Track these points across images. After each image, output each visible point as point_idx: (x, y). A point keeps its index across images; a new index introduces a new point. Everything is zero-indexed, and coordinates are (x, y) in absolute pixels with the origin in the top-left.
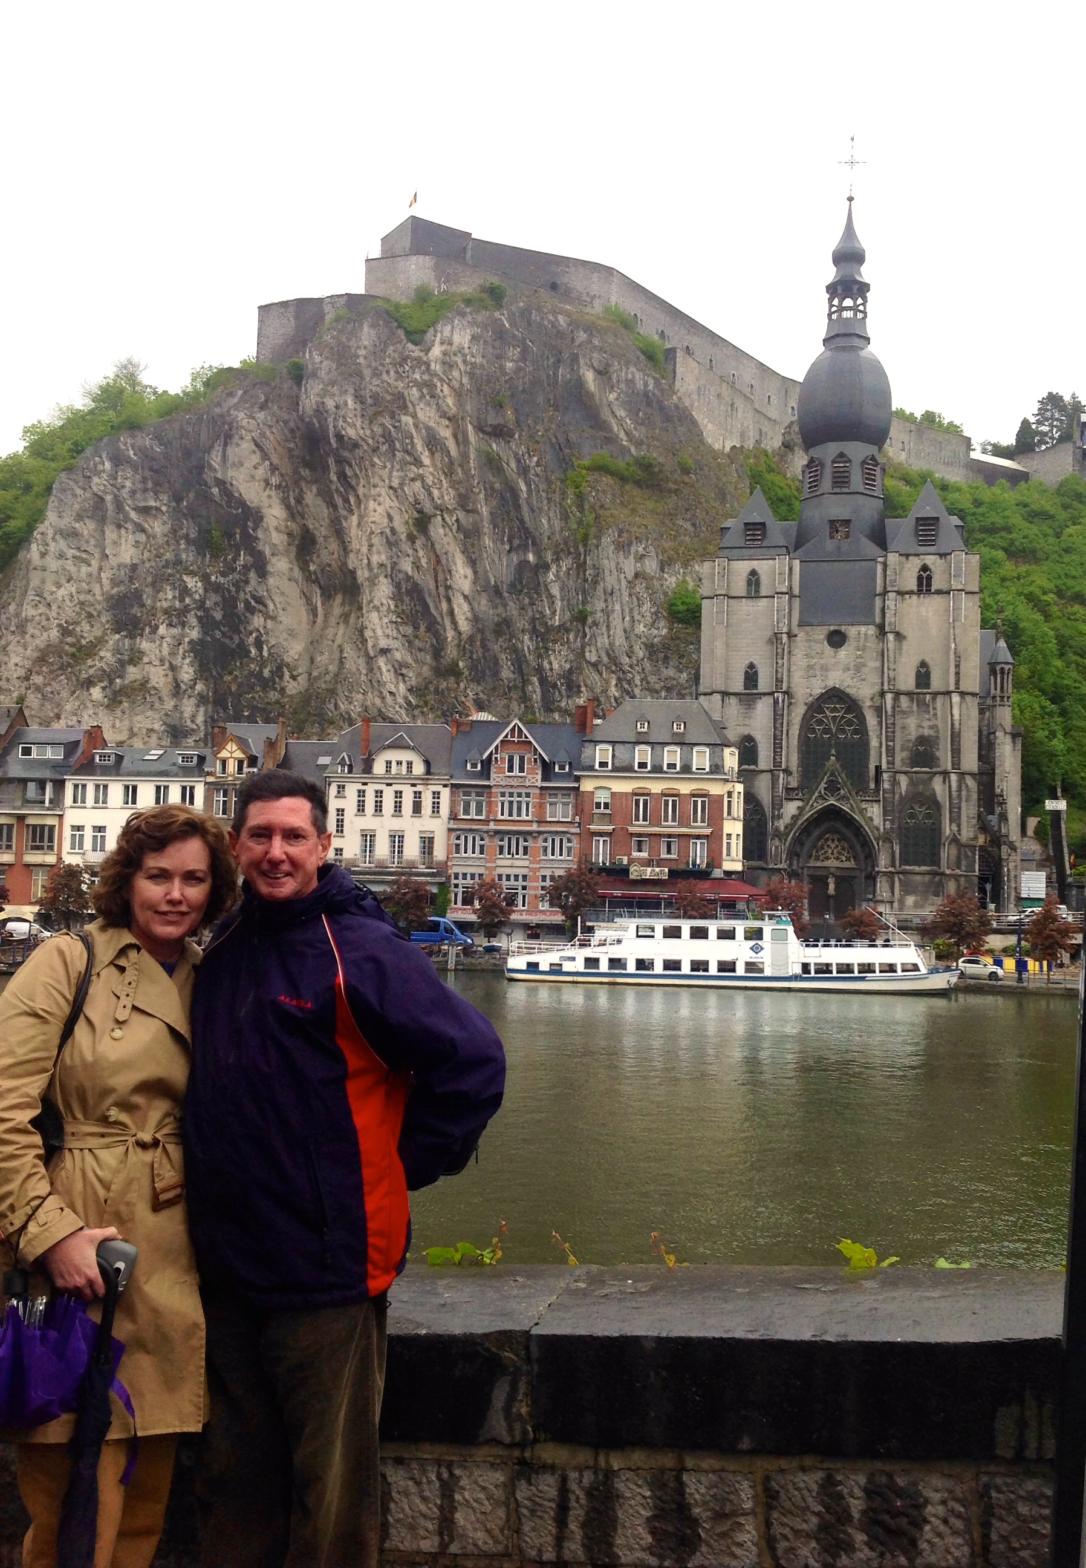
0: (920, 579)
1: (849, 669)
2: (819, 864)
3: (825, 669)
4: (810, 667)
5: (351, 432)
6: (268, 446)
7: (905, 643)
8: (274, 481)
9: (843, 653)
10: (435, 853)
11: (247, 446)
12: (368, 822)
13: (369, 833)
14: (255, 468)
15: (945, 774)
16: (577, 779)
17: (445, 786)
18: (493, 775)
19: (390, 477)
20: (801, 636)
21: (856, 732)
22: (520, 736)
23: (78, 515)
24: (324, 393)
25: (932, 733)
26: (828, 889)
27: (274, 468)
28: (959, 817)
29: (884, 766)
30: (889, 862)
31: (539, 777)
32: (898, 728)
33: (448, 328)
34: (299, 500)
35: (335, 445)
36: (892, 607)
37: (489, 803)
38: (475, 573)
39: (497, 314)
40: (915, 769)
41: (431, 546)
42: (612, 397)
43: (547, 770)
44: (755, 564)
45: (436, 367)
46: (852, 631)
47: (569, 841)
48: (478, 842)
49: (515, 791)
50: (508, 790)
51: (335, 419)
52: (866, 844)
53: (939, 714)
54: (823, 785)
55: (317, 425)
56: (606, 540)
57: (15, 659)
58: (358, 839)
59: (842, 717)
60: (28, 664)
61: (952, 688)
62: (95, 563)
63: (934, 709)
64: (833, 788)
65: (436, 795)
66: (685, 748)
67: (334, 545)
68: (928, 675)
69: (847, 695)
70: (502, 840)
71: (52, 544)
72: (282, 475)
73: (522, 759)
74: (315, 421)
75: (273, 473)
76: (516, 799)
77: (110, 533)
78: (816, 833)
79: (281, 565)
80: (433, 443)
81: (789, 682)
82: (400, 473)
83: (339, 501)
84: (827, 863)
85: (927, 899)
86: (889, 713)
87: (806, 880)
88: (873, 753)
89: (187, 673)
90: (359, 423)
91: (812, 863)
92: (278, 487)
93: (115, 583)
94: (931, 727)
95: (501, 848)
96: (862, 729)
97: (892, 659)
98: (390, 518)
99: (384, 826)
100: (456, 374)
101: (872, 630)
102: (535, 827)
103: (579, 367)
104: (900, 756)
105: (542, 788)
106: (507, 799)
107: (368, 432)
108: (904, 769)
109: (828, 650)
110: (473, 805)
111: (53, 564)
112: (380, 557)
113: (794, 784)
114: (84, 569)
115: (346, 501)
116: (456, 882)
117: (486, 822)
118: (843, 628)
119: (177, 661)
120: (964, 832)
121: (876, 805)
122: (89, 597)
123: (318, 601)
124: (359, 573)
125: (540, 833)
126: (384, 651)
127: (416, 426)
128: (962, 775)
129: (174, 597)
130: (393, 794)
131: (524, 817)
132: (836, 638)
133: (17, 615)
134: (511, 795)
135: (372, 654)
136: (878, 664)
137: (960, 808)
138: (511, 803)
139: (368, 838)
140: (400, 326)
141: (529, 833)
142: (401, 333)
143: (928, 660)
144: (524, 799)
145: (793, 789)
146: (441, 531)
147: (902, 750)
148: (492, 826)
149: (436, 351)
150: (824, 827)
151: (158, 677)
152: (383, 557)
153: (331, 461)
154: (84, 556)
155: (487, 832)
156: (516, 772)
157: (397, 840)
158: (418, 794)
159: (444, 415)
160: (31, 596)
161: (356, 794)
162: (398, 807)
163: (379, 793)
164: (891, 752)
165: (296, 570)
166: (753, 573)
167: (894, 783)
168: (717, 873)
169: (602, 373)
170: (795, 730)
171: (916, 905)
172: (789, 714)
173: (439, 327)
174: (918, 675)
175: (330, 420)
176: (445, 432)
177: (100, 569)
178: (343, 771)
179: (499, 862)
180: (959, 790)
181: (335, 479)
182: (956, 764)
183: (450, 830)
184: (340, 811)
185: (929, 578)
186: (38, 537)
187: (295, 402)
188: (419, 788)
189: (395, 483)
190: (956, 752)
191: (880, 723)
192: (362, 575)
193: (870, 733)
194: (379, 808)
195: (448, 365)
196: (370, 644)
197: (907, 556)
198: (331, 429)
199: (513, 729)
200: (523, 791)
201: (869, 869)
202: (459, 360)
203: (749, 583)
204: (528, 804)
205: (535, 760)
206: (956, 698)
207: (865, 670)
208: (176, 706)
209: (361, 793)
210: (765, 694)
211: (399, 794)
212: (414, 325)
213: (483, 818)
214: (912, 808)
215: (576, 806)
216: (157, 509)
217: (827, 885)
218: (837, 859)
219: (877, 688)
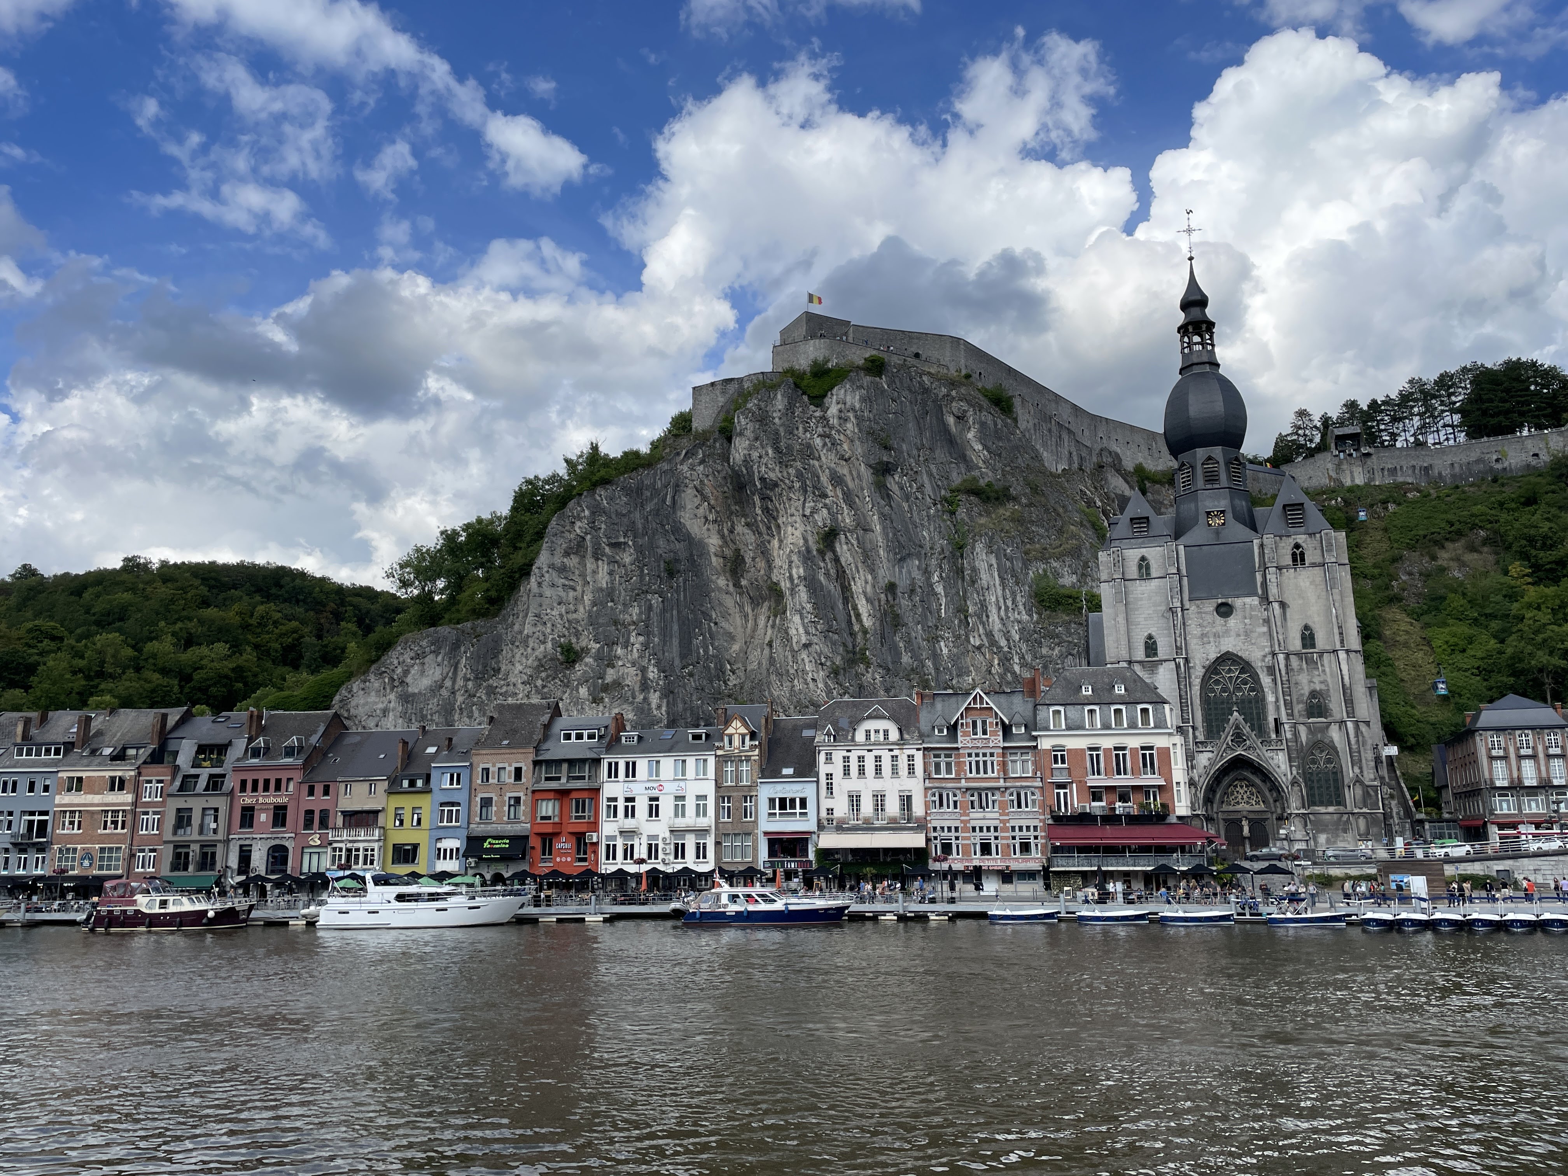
0: (1294, 555)
1: (1238, 635)
2: (1231, 808)
3: (1216, 636)
4: (1203, 636)
5: (772, 476)
6: (707, 491)
7: (1288, 611)
8: (711, 517)
9: (1233, 622)
10: (914, 809)
11: (690, 492)
12: (854, 784)
13: (855, 794)
14: (697, 508)
15: (1342, 723)
16: (1035, 738)
17: (918, 749)
18: (960, 739)
19: (804, 507)
20: (1192, 608)
21: (1252, 689)
22: (981, 703)
23: (566, 552)
24: (751, 447)
25: (1323, 687)
26: (1242, 830)
27: (711, 507)
28: (1361, 761)
29: (1284, 718)
30: (1299, 804)
31: (1001, 738)
32: (1292, 685)
33: (843, 391)
34: (731, 531)
35: (759, 487)
36: (1274, 580)
37: (958, 764)
38: (874, 578)
39: (878, 379)
40: (1311, 720)
41: (837, 560)
42: (970, 435)
43: (1007, 730)
44: (1143, 551)
45: (834, 422)
46: (1238, 602)
47: (1033, 794)
48: (952, 799)
49: (981, 751)
50: (974, 752)
51: (759, 466)
52: (1275, 787)
53: (1327, 670)
54: (1229, 738)
55: (745, 471)
56: (980, 547)
57: (519, 667)
58: (846, 799)
59: (1238, 677)
60: (529, 671)
61: (1338, 647)
62: (579, 588)
63: (1322, 665)
64: (1239, 738)
65: (911, 758)
66: (1129, 706)
67: (761, 564)
68: (1312, 637)
69: (1241, 658)
70: (972, 795)
71: (547, 575)
72: (717, 512)
73: (984, 723)
74: (744, 469)
75: (710, 512)
76: (981, 759)
77: (590, 565)
78: (1226, 781)
79: (722, 582)
80: (837, 480)
81: (1186, 650)
82: (812, 504)
83: (763, 529)
84: (1239, 807)
85: (1337, 836)
86: (1283, 672)
87: (1222, 823)
88: (1271, 708)
89: (653, 673)
90: (777, 468)
91: (1225, 808)
92: (715, 521)
93: (594, 604)
94: (1321, 682)
95: (972, 802)
96: (1257, 686)
97: (1279, 624)
98: (806, 540)
99: (867, 787)
100: (849, 426)
101: (1255, 601)
102: (1001, 783)
103: (943, 415)
104: (1298, 708)
105: (1004, 748)
106: (973, 759)
107: (785, 474)
108: (1302, 720)
109: (1219, 620)
110: (943, 767)
111: (548, 592)
112: (798, 571)
113: (1201, 738)
114: (572, 594)
115: (769, 528)
116: (935, 834)
117: (958, 779)
118: (1230, 601)
119: (645, 663)
120: (1365, 773)
121: (1280, 754)
122: (575, 616)
123: (748, 609)
124: (783, 584)
125: (1006, 788)
126: (806, 646)
127: (821, 467)
128: (1356, 724)
129: (641, 613)
130: (874, 759)
131: (990, 774)
132: (1223, 609)
133: (521, 632)
134: (977, 755)
135: (796, 649)
136: (1265, 629)
137: (1359, 752)
138: (977, 762)
139: (855, 800)
140: (804, 393)
141: (998, 789)
142: (805, 398)
143: (1310, 624)
144: (988, 758)
145: (1201, 743)
146: (845, 547)
147: (1298, 703)
148: (963, 783)
149: (833, 410)
150: (1232, 776)
151: (631, 676)
152: (801, 570)
153: (756, 498)
154: (571, 583)
155: (960, 789)
156: (980, 735)
157: (879, 800)
158: (894, 758)
159: (842, 458)
160: (530, 618)
161: (842, 760)
162: (878, 770)
163: (861, 759)
164: (1289, 705)
165: (731, 584)
166: (1143, 559)
167: (1296, 734)
168: (1173, 819)
169: (960, 418)
170: (1196, 689)
171: (1328, 841)
172: (1190, 677)
173: (835, 391)
174: (1303, 638)
175: (755, 467)
176: (843, 470)
177: (583, 591)
178: (829, 740)
179: (972, 815)
180: (1357, 736)
181: (759, 511)
182: (1351, 713)
183: (926, 789)
184: (829, 776)
185: (1302, 554)
186: (537, 571)
187: (725, 457)
188: (896, 753)
189: (808, 512)
190: (1349, 702)
191: (1274, 681)
192: (785, 585)
193: (1266, 690)
194: (862, 771)
195: (843, 420)
196: (795, 640)
197: (1281, 537)
198: (756, 474)
199: (975, 698)
200: (988, 751)
201: (1279, 811)
202: (851, 415)
203: (1140, 567)
204: (992, 763)
205: (997, 724)
206: (1342, 655)
207: (1254, 635)
208: (645, 699)
209: (846, 759)
210: (1165, 661)
211: (878, 758)
212: (816, 392)
213: (953, 776)
214: (1313, 754)
215: (1035, 763)
216: (625, 543)
217: (1241, 828)
218: (1248, 803)
219: (1267, 650)
